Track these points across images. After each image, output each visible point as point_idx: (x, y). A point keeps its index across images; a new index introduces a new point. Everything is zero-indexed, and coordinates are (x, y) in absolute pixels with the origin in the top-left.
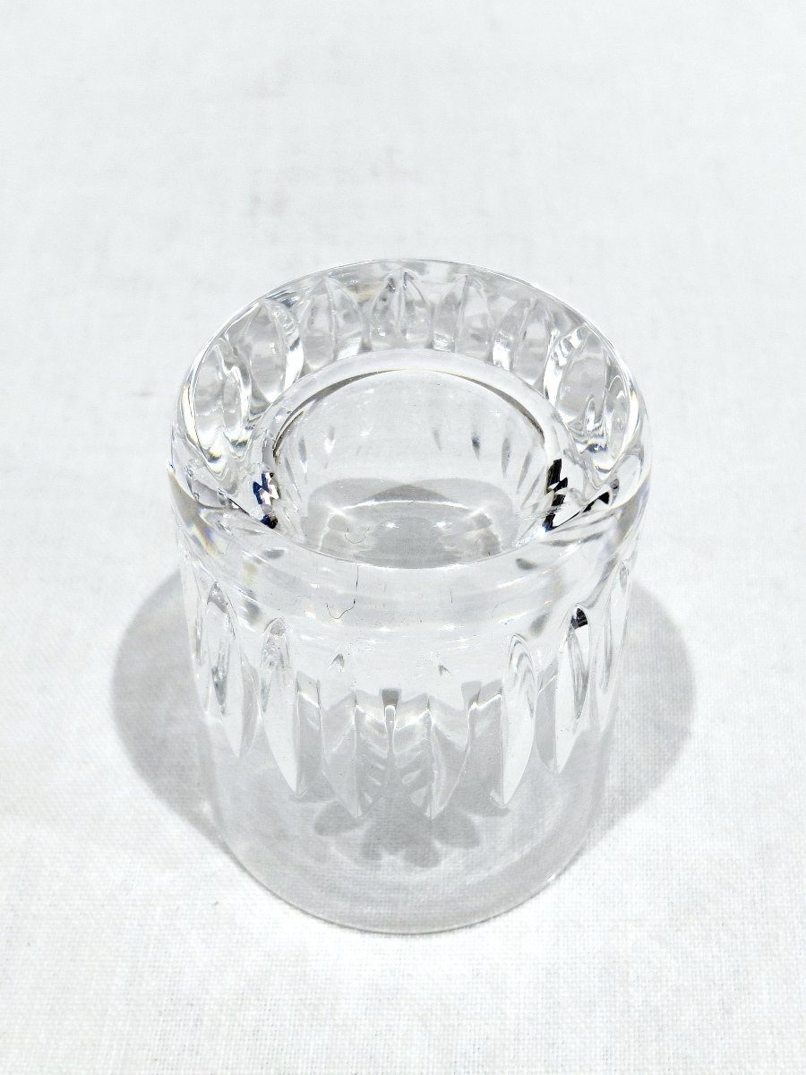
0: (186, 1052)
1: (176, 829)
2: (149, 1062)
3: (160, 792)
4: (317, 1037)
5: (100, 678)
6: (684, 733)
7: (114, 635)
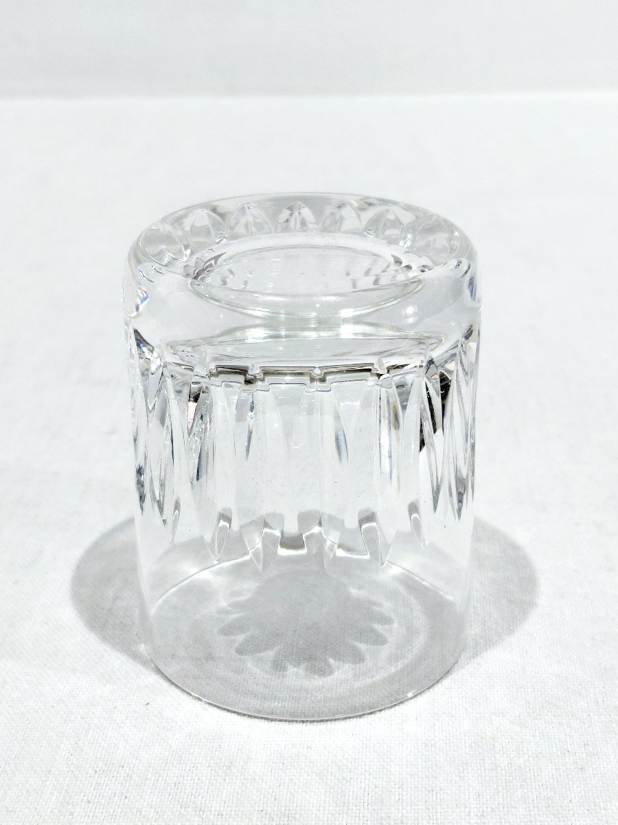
0: (116, 798)
1: (117, 660)
2: (83, 804)
3: (104, 639)
4: (229, 787)
5: (63, 576)
6: (532, 604)
7: (77, 553)
